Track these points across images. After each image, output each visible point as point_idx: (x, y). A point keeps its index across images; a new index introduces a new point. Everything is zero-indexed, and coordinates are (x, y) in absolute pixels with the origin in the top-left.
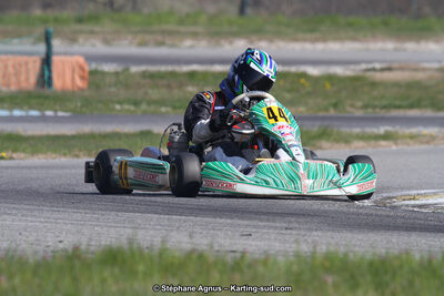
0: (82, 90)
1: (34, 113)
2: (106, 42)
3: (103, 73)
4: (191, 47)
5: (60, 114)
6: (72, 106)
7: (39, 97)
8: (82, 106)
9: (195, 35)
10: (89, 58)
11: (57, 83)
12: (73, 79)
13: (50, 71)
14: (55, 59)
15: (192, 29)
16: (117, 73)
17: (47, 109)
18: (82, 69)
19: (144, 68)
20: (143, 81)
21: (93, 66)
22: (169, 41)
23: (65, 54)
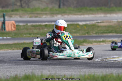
0: (14, 31)
2: (21, 17)
3: (20, 26)
4: (45, 17)
5: (8, 38)
6: (11, 35)
7: (2, 33)
8: (14, 35)
9: (46, 14)
10: (16, 22)
11: (7, 29)
12: (11, 28)
13: (5, 25)
14: (6, 22)
16: (24, 26)
17: (4, 36)
18: (14, 25)
19: (32, 24)
20: (32, 28)
21: (17, 24)
22: (39, 16)
23: (9, 20)
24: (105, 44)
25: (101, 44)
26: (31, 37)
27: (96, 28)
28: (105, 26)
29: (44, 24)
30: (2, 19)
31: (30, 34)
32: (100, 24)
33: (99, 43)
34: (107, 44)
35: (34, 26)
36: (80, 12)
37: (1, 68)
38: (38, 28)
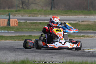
0: (17, 26)
2: (22, 16)
3: (21, 22)
4: (40, 17)
5: (12, 31)
6: (14, 30)
7: (7, 28)
8: (16, 30)
9: (41, 14)
10: (18, 19)
11: (11, 25)
12: (15, 24)
13: (10, 22)
14: (11, 20)
16: (24, 23)
17: (9, 30)
18: (17, 22)
19: (30, 21)
20: (30, 24)
21: (19, 21)
22: (35, 16)
23: (13, 18)
24: (84, 39)
25: (81, 38)
26: (29, 31)
27: (78, 26)
28: (85, 25)
29: (39, 22)
30: (8, 17)
31: (28, 29)
32: (81, 23)
33: (79, 38)
34: (85, 38)
35: (32, 23)
36: (66, 13)
37: (5, 54)
38: (34, 24)
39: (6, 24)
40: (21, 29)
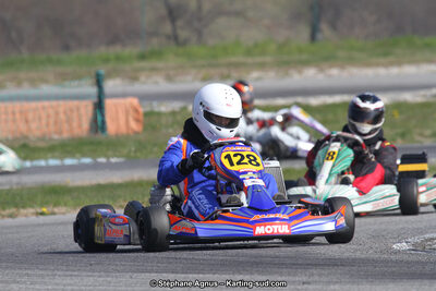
0: (136, 133)
1: (87, 160)
2: (169, 79)
3: (159, 114)
4: (258, 79)
5: (113, 160)
6: (125, 151)
7: (92, 143)
8: (135, 152)
9: (262, 66)
10: (143, 98)
11: (111, 127)
12: (127, 122)
13: (103, 116)
14: (109, 103)
15: (259, 59)
16: (173, 113)
17: (99, 156)
18: (136, 111)
22: (234, 75)
39: (86, 125)
40: (155, 145)
